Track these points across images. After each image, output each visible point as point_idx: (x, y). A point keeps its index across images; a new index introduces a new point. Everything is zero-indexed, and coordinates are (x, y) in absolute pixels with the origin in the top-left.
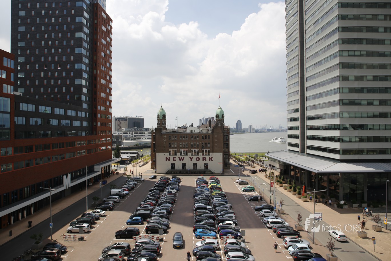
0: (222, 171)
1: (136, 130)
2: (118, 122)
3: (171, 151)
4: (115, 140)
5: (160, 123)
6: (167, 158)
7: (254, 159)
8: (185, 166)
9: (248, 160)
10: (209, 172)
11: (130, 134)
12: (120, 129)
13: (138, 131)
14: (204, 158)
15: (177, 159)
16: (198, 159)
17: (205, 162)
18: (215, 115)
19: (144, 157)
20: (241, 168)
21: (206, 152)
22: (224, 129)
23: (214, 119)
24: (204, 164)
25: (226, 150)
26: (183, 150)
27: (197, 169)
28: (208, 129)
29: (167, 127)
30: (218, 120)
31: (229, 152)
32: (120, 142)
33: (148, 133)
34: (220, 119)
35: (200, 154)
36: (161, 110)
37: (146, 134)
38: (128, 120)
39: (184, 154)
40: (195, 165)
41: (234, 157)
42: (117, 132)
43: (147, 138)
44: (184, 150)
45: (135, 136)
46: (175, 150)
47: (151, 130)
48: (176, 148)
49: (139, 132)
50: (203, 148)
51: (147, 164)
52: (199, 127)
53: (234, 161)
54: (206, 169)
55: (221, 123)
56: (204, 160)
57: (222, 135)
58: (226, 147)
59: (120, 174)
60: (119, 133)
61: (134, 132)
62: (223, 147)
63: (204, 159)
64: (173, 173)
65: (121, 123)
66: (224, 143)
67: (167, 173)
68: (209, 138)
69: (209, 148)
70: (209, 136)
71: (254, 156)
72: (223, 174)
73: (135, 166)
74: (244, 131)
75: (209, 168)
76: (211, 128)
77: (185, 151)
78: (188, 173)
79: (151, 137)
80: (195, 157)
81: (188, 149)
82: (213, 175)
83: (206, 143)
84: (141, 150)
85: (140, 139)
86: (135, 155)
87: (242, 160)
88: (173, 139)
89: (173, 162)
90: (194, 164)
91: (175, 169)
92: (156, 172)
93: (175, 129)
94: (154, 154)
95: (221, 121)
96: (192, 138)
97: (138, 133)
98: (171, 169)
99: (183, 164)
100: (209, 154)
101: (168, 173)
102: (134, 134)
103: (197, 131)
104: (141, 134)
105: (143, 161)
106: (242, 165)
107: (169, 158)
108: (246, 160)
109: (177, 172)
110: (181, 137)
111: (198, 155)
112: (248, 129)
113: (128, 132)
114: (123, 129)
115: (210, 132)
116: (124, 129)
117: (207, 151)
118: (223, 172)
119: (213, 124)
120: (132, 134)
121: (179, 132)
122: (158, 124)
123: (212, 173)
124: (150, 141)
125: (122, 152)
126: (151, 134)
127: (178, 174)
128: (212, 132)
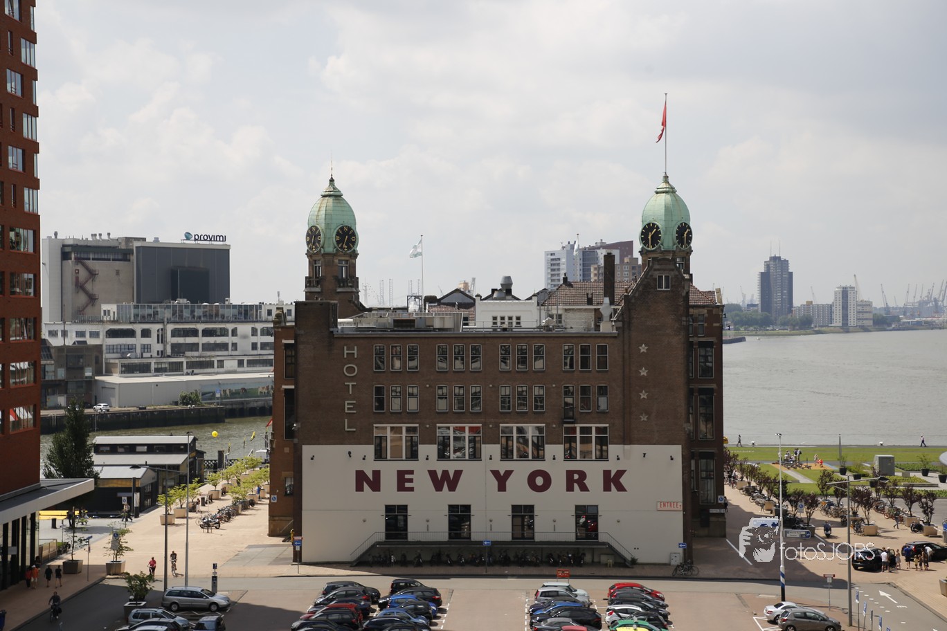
0: (681, 551)
1: (186, 314)
2: (79, 267)
3: (389, 434)
4: (61, 374)
5: (323, 278)
6: (361, 477)
7: (873, 484)
8: (468, 518)
9: (831, 491)
10: (604, 559)
11: (152, 340)
12: (89, 311)
13: (199, 320)
14: (576, 477)
15: (422, 481)
16: (538, 481)
17: (579, 497)
18: (640, 229)
19: (232, 469)
20: (796, 534)
21: (586, 441)
22: (688, 307)
23: (631, 252)
24: (578, 508)
25: (702, 427)
26: (455, 429)
27: (538, 538)
28: (597, 311)
29: (362, 300)
30: (654, 259)
31: (720, 439)
32: (90, 383)
33: (254, 332)
34: (667, 251)
35: (554, 450)
36: (331, 200)
37: (245, 337)
38: (134, 258)
39: (461, 449)
40: (523, 514)
41: (752, 472)
42: (72, 329)
43: (246, 359)
44: (463, 429)
45: (178, 350)
46: (408, 430)
47: (270, 313)
48: (412, 416)
49: (200, 327)
50: (568, 415)
51: (245, 508)
52: (543, 298)
53: (749, 491)
54: (588, 537)
55: (671, 275)
56: (576, 486)
57: (677, 341)
58: (701, 410)
59: (84, 572)
60: (81, 334)
61: (170, 327)
62: (682, 410)
63: (576, 480)
64: (396, 563)
65: (92, 274)
66: (691, 392)
67: (361, 562)
68: (602, 363)
69: (602, 415)
70: (602, 349)
71: (872, 465)
72: (685, 570)
73: (177, 521)
74: (806, 323)
75: (607, 530)
76: (612, 302)
77: (467, 434)
78: (482, 564)
79: (269, 354)
80: (521, 469)
81: (485, 425)
82: (627, 572)
83: (585, 390)
84: (214, 433)
85: (210, 365)
86: (177, 459)
87: (800, 488)
88: (397, 364)
89: (399, 499)
90: (516, 509)
91: (411, 538)
92: (297, 558)
93: (406, 309)
94: (287, 450)
95: (674, 260)
96: (504, 360)
97: (194, 333)
98: (388, 536)
99: (452, 508)
100: (601, 451)
101: (370, 559)
102: (171, 340)
103: (531, 319)
104: (212, 340)
105: (224, 492)
106: (801, 521)
107: (377, 474)
108: (823, 486)
109: (419, 557)
110: (444, 352)
111: (538, 457)
112: (831, 306)
113: (138, 328)
114: (105, 307)
115: (606, 327)
116: (113, 308)
117: (594, 435)
118: (689, 554)
119: (625, 281)
120: (161, 339)
121: (429, 328)
122: (309, 282)
123: (621, 564)
124: (265, 375)
125: (101, 439)
126: (271, 339)
127: (425, 569)
128: (620, 324)
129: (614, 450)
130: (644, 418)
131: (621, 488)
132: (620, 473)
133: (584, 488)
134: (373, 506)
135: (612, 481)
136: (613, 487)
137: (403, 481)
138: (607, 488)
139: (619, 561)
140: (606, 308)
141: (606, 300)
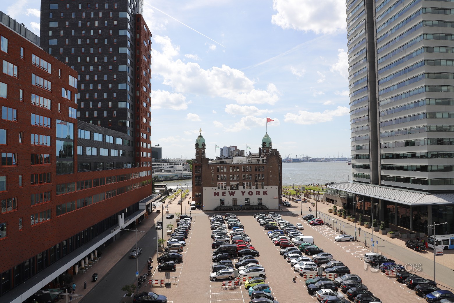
0: (278, 206)
3: (220, 185)
6: (215, 193)
8: (237, 201)
14: (258, 192)
15: (227, 194)
16: (251, 193)
21: (260, 185)
22: (279, 158)
24: (258, 198)
27: (250, 204)
35: (253, 187)
39: (235, 187)
46: (224, 183)
48: (225, 181)
50: (256, 180)
62: (278, 179)
64: (222, 210)
66: (279, 175)
67: (215, 210)
69: (263, 180)
70: (263, 167)
75: (264, 202)
77: (236, 184)
80: (247, 191)
81: (239, 182)
88: (222, 170)
89: (223, 197)
90: (246, 199)
96: (243, 169)
98: (220, 205)
99: (233, 199)
100: (263, 187)
101: (217, 209)
103: (245, 161)
107: (218, 192)
109: (227, 209)
111: (250, 188)
115: (261, 163)
127: (228, 211)
128: (266, 162)
129: (265, 187)
130: (271, 180)
131: (266, 194)
132: (266, 191)
133: (259, 195)
134: (218, 198)
135: (265, 193)
137: (224, 194)
138: (264, 194)
139: (267, 209)
140: (260, 159)
141: (260, 157)
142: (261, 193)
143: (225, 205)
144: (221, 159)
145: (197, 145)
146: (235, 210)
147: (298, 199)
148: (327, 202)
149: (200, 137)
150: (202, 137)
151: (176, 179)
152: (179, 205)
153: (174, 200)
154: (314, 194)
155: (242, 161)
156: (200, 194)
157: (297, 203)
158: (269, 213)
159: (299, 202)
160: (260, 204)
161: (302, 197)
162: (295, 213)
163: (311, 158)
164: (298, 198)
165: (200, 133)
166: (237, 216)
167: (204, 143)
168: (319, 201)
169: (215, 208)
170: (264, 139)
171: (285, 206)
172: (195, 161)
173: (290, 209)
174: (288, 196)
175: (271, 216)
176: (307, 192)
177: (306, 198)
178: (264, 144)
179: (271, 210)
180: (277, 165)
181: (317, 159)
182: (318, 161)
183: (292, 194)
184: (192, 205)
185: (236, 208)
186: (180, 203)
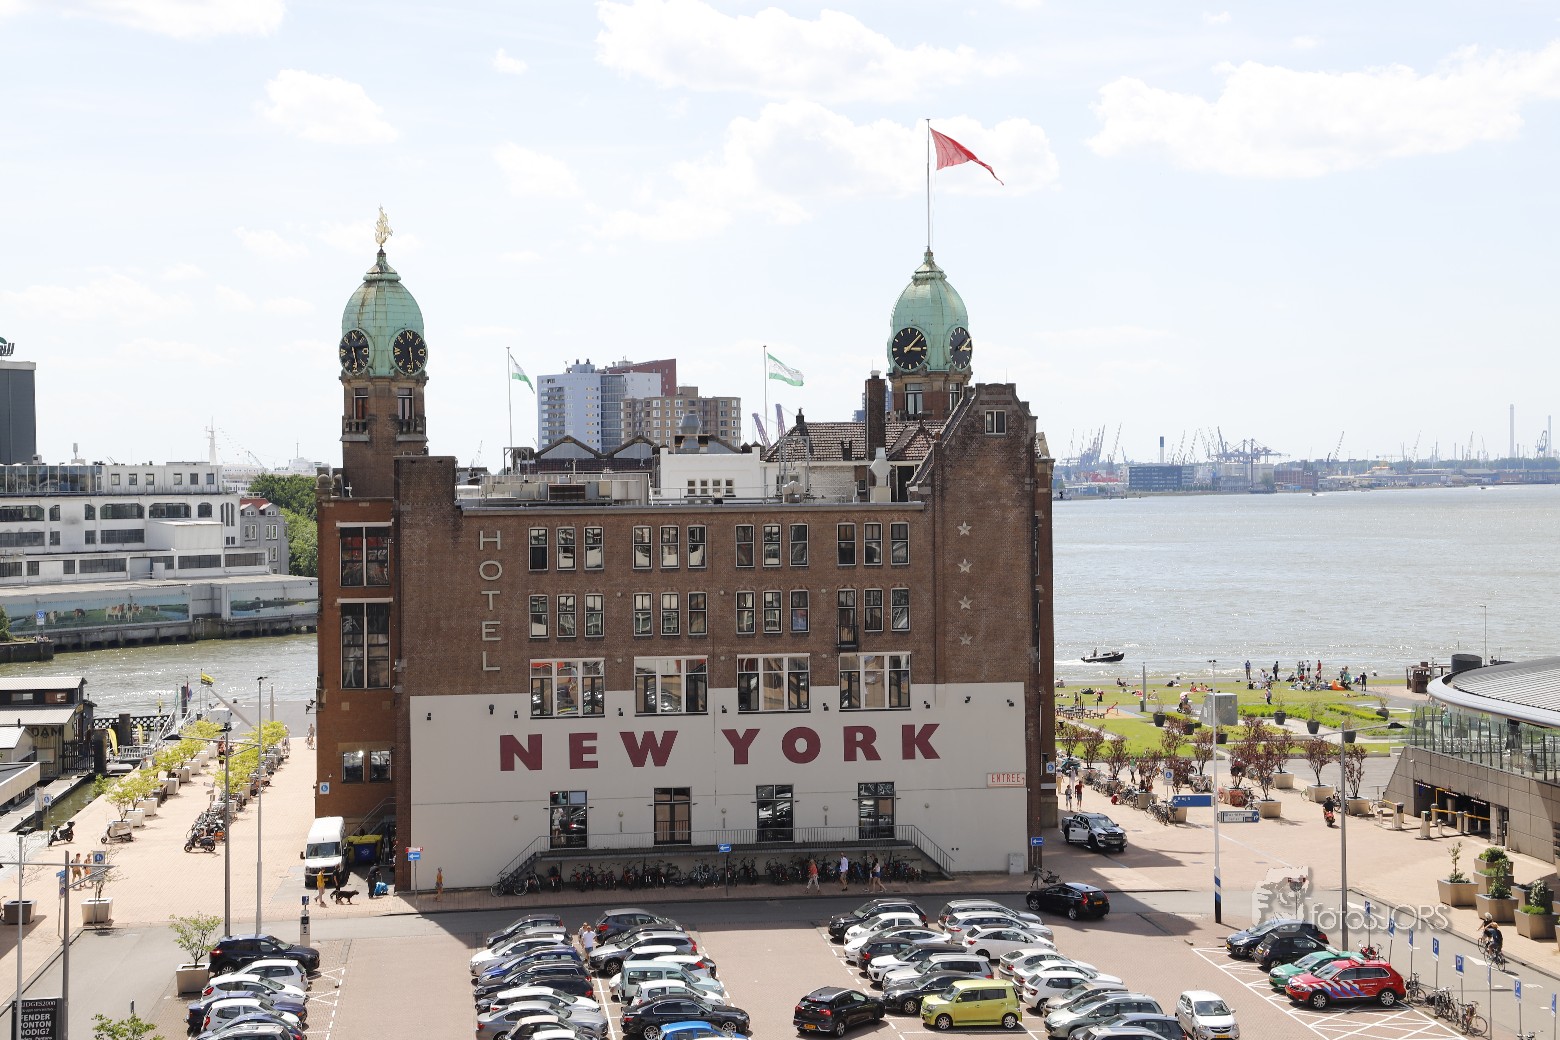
0: (1023, 851)
3: (555, 676)
6: (509, 745)
8: (687, 808)
14: (859, 737)
15: (610, 751)
16: (801, 746)
17: (865, 770)
21: (874, 679)
22: (1033, 461)
24: (862, 786)
27: (799, 837)
35: (825, 695)
39: (674, 697)
40: (775, 801)
44: (677, 664)
46: (587, 667)
48: (594, 644)
50: (847, 639)
54: (877, 831)
56: (859, 752)
57: (1016, 515)
63: (859, 743)
69: (901, 638)
70: (900, 529)
77: (684, 672)
80: (772, 727)
81: (712, 656)
83: (872, 599)
89: (574, 781)
90: (762, 791)
96: (744, 550)
98: (555, 843)
99: (660, 793)
100: (899, 694)
107: (536, 741)
109: (606, 873)
111: (801, 707)
117: (887, 669)
118: (1036, 855)
123: (933, 874)
127: (619, 895)
128: (927, 490)
129: (919, 692)
130: (966, 640)
131: (930, 753)
132: (929, 729)
133: (872, 755)
134: (531, 789)
135: (917, 742)
136: (917, 751)
137: (580, 752)
139: (930, 869)
140: (880, 465)
141: (881, 452)
142: (889, 741)
143: (595, 842)
144: (559, 465)
145: (354, 349)
146: (671, 880)
147: (1186, 791)
148: (1428, 818)
149: (383, 279)
150: (394, 281)
151: (164, 632)
152: (200, 857)
153: (158, 811)
154: (1318, 753)
155: (729, 483)
156: (380, 757)
157: (1180, 821)
158: (953, 905)
159: (1193, 813)
160: (879, 828)
161: (1219, 773)
162: (1161, 904)
163: (1285, 460)
164: (1187, 781)
165: (381, 254)
166: (693, 935)
167: (416, 336)
168: (1359, 812)
169: (511, 869)
170: (903, 305)
171: (1079, 846)
172: (337, 490)
173: (1120, 877)
174: (1103, 769)
175: (973, 933)
176: (1259, 735)
177: (1246, 783)
178: (907, 346)
179: (972, 885)
180: (1014, 516)
181: (1330, 465)
182: (1345, 486)
183: (1133, 748)
184: (316, 850)
185: (685, 866)
186: (209, 836)
